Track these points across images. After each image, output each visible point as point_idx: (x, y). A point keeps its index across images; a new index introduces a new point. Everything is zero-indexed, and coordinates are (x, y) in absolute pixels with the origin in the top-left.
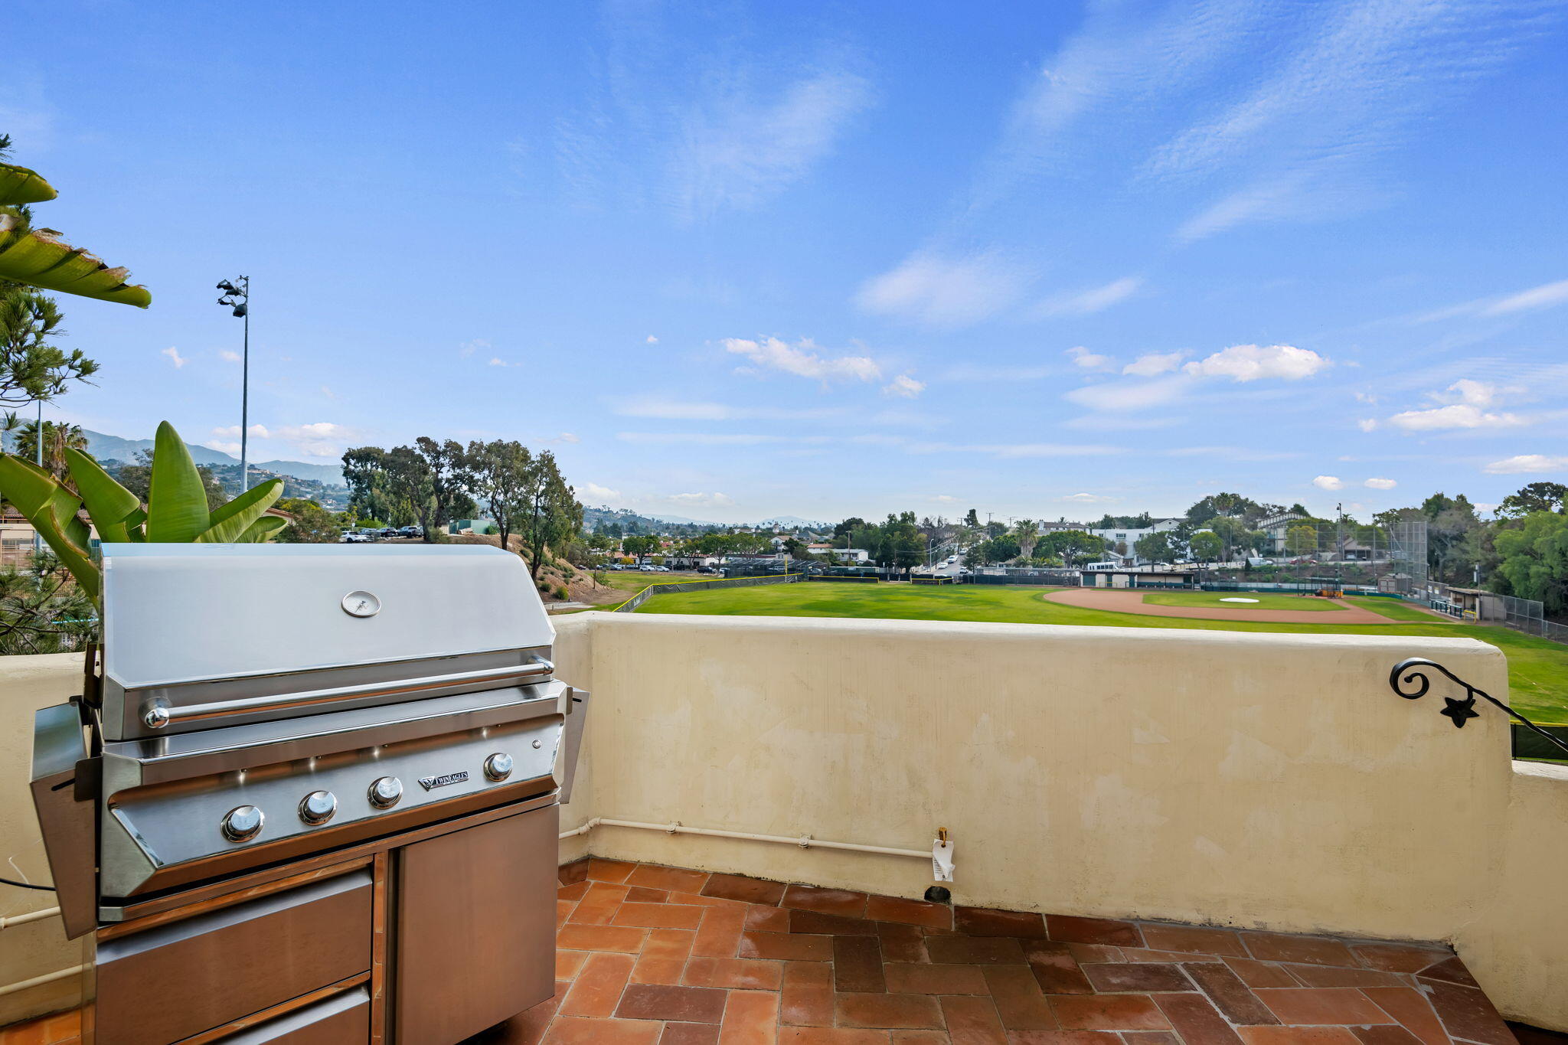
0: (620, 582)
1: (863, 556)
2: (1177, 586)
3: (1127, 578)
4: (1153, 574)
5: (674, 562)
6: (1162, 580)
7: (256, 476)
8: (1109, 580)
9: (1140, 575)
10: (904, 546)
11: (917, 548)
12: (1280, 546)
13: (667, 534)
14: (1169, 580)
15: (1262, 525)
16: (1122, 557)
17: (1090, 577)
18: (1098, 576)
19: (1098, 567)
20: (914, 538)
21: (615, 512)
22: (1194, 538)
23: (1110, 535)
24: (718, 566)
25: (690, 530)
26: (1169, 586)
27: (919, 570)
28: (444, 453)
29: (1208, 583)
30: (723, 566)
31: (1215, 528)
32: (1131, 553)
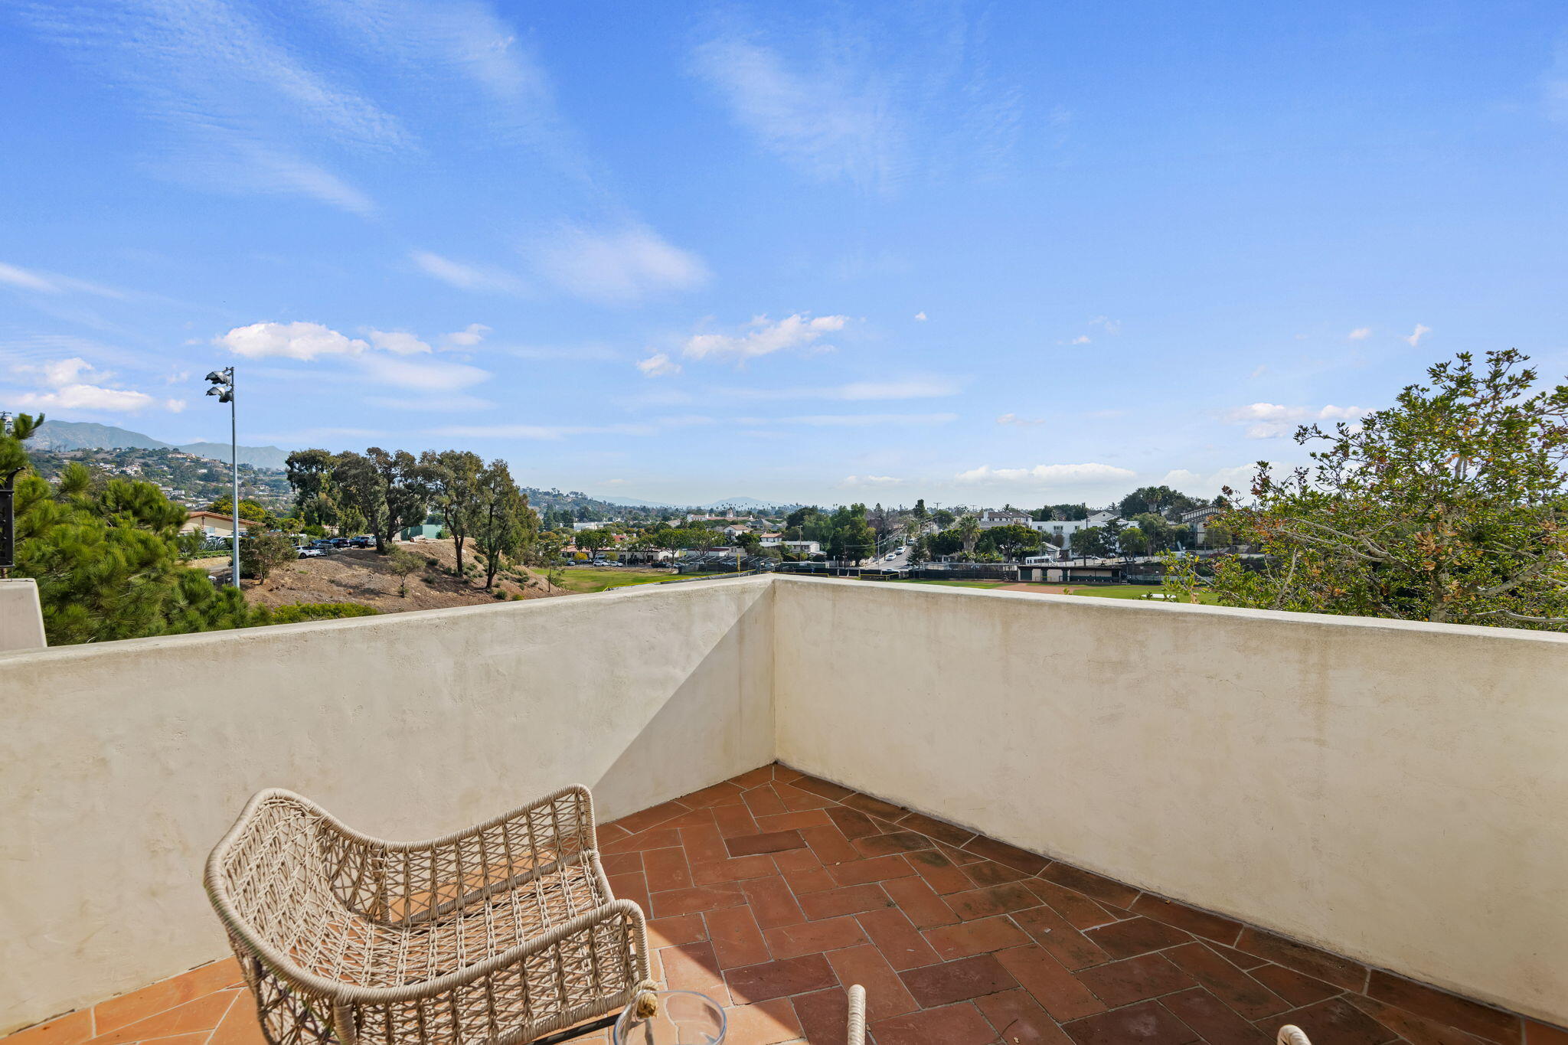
0: (574, 581)
1: (814, 548)
2: (1106, 580)
3: (1060, 573)
4: (1085, 569)
5: (628, 556)
6: (1093, 574)
7: (181, 461)
8: (1045, 574)
9: (1072, 569)
10: (853, 539)
11: (865, 541)
12: (1201, 538)
13: (619, 519)
14: (1099, 574)
15: (1186, 518)
16: (1059, 549)
17: (1027, 572)
18: (1034, 571)
19: (1035, 561)
20: (863, 532)
21: (565, 495)
22: (1122, 533)
23: (1048, 527)
24: (672, 560)
25: (643, 514)
26: (1098, 579)
27: (868, 564)
28: (395, 464)
29: (1134, 577)
30: (677, 559)
31: (1141, 523)
32: (1067, 545)
